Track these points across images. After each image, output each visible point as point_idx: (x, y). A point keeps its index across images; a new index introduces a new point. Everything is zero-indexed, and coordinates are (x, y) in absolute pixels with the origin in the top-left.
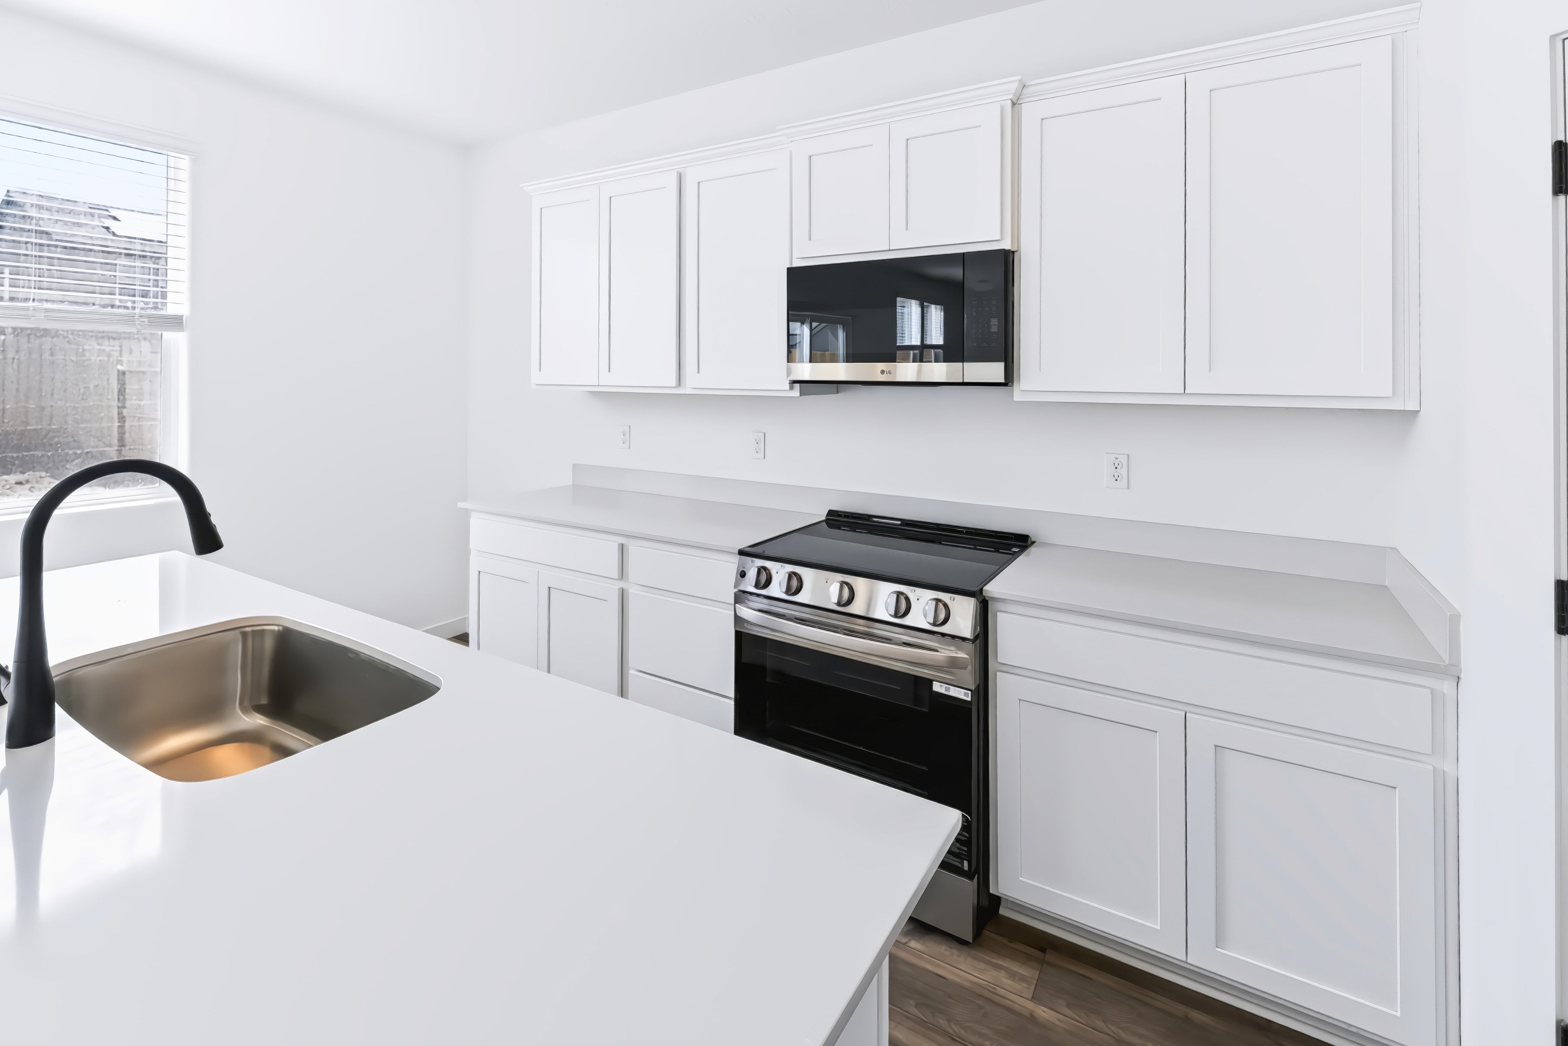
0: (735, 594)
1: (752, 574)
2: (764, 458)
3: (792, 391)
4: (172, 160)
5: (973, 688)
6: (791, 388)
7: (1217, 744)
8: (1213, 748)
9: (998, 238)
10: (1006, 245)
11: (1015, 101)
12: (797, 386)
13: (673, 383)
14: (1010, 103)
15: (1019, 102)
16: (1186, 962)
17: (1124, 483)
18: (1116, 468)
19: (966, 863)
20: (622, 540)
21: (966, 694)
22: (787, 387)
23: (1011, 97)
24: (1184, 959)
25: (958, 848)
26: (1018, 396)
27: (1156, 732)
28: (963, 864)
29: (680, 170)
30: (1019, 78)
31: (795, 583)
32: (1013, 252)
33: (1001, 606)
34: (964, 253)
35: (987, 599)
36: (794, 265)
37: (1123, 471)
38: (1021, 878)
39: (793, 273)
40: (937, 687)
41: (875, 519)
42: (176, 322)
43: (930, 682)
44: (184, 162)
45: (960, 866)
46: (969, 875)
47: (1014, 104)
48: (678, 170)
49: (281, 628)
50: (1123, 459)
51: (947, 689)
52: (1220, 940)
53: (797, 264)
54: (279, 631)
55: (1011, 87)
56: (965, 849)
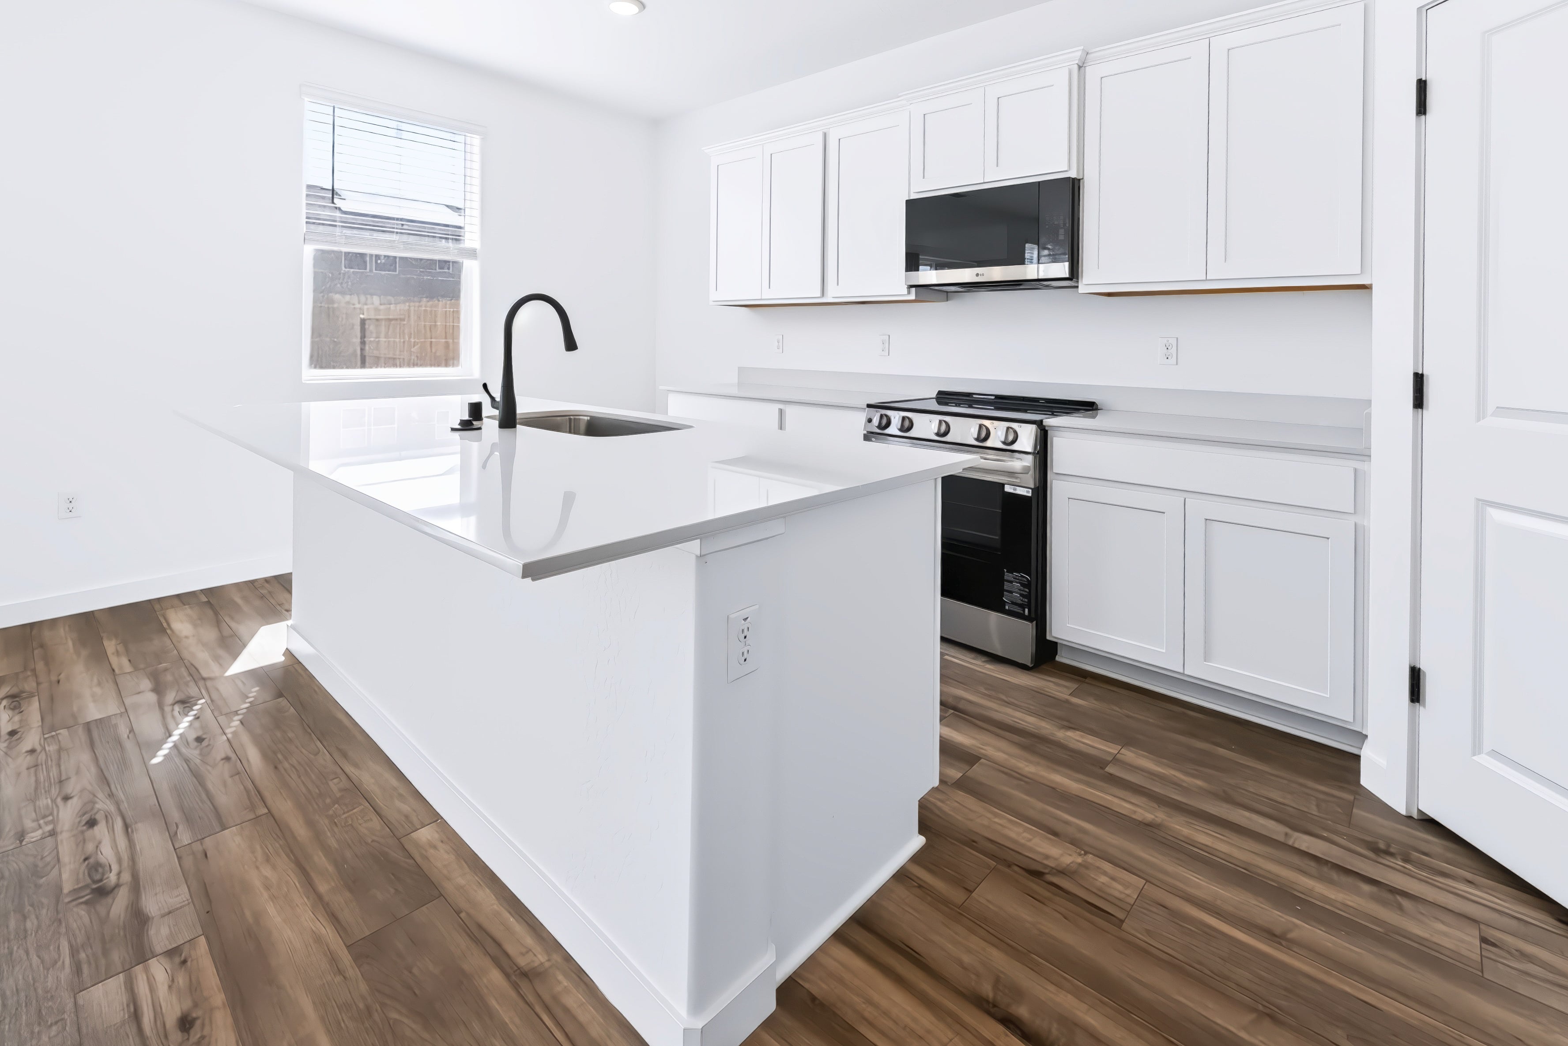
0: (864, 435)
1: (876, 421)
2: (889, 355)
3: (909, 295)
4: (468, 139)
5: (1033, 486)
6: (909, 293)
7: (1207, 518)
8: (1204, 521)
9: (1066, 169)
10: (1073, 174)
11: (1081, 65)
12: (913, 289)
13: (819, 295)
14: (1076, 66)
15: (1085, 65)
16: (1183, 674)
17: (1174, 360)
18: (1167, 349)
19: (1027, 610)
20: (781, 406)
21: (1028, 492)
22: (905, 291)
23: (1077, 62)
24: (1181, 671)
25: (1022, 600)
26: (1082, 289)
27: (1164, 513)
28: (1024, 611)
29: (825, 131)
30: (1082, 48)
31: (907, 423)
32: (1079, 180)
33: (1057, 433)
34: (1039, 182)
35: (1046, 428)
36: (911, 198)
37: (1173, 351)
38: (1068, 625)
39: (910, 204)
40: (1008, 489)
41: (974, 396)
42: (472, 254)
43: (1003, 485)
44: (476, 140)
45: (1022, 612)
46: (1028, 619)
47: (1080, 67)
48: (823, 131)
49: (589, 418)
50: (1174, 342)
51: (1015, 490)
52: (1207, 657)
53: (914, 196)
54: (588, 420)
55: (1076, 55)
56: (1026, 600)
